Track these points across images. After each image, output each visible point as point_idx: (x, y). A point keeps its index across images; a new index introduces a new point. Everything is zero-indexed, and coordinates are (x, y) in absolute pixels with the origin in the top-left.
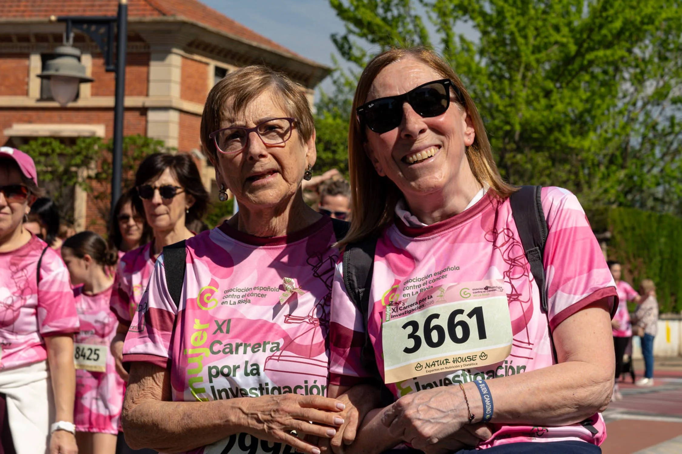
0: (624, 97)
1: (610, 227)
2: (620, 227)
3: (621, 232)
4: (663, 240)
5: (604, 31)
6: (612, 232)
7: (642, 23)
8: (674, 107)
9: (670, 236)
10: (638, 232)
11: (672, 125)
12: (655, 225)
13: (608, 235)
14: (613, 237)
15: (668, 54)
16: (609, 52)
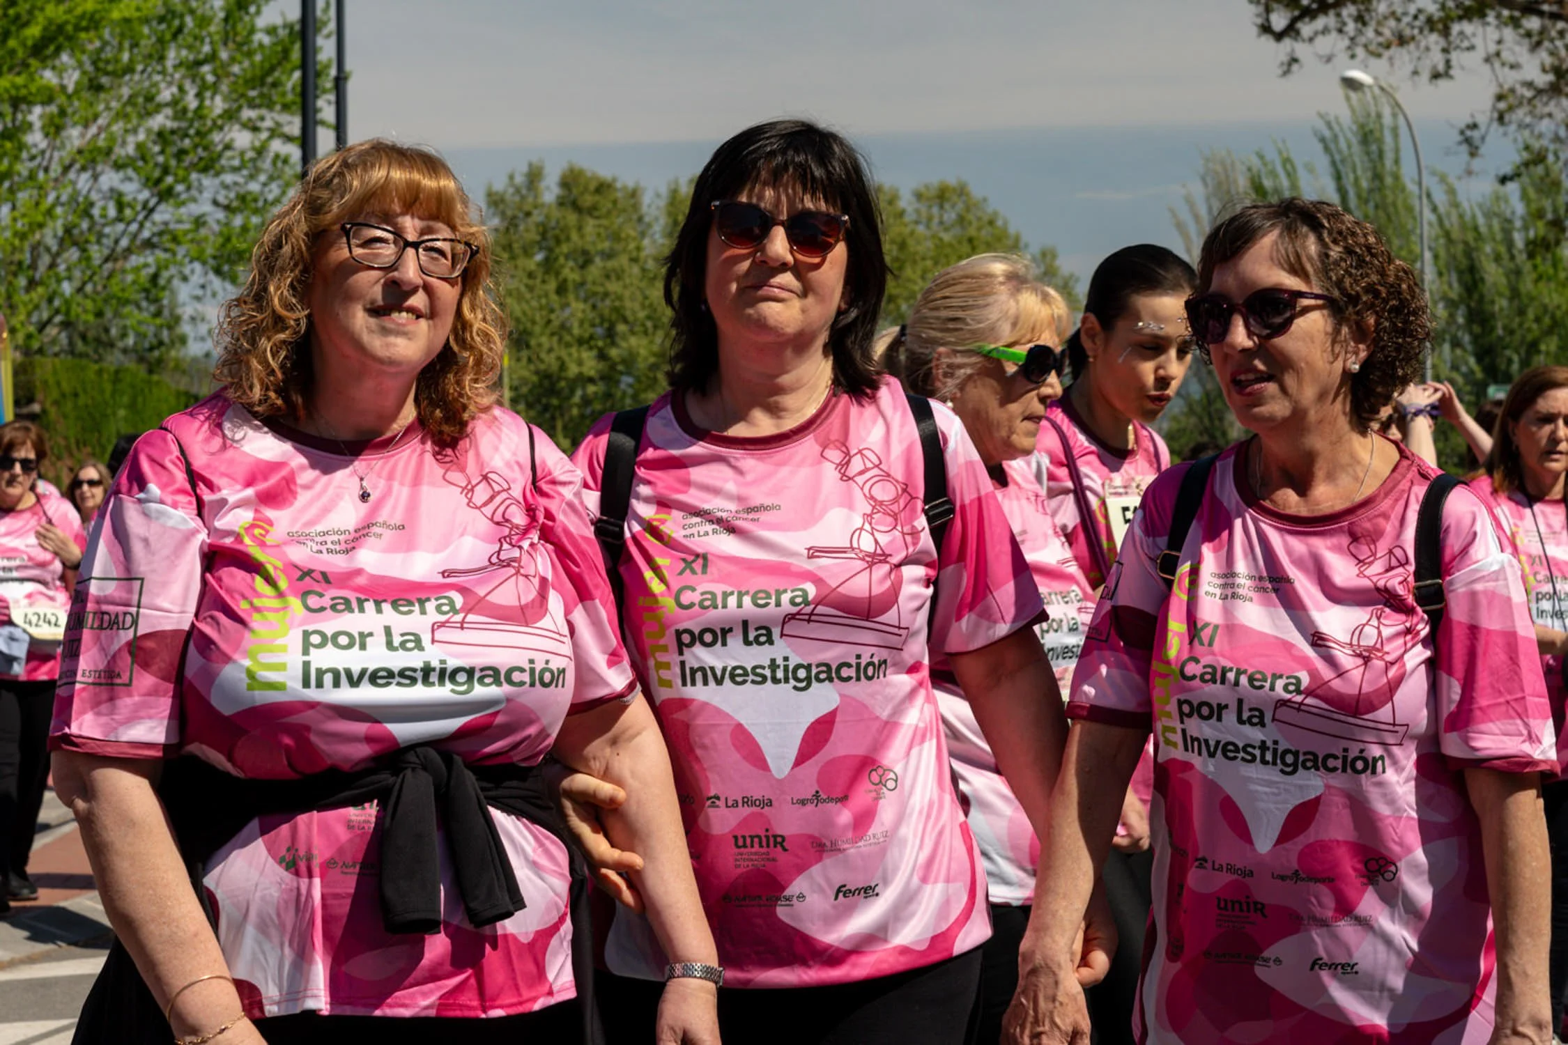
0: (33, 158)
1: (39, 395)
2: (55, 394)
3: (56, 403)
4: (122, 413)
5: (12, 43)
6: (42, 403)
7: (78, 28)
8: (121, 174)
9: (132, 406)
10: (82, 400)
11: (120, 206)
12: (108, 387)
13: (36, 408)
14: (44, 411)
15: (104, 80)
16: (20, 80)
